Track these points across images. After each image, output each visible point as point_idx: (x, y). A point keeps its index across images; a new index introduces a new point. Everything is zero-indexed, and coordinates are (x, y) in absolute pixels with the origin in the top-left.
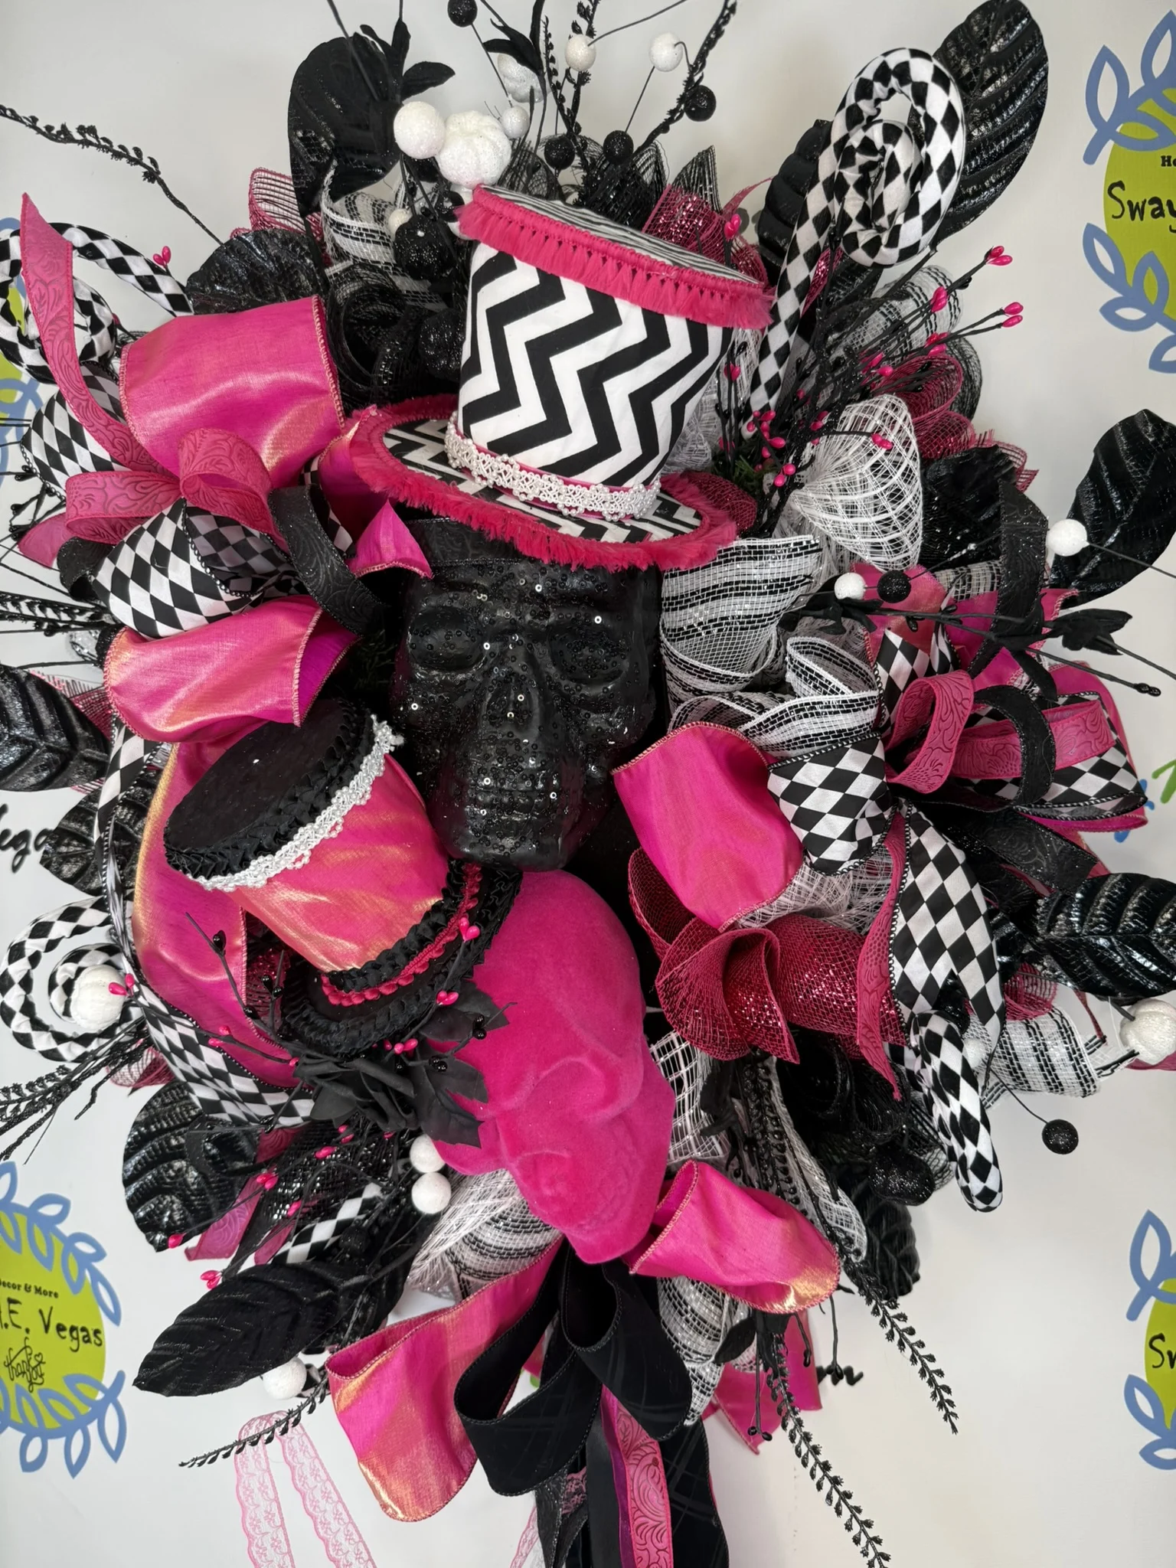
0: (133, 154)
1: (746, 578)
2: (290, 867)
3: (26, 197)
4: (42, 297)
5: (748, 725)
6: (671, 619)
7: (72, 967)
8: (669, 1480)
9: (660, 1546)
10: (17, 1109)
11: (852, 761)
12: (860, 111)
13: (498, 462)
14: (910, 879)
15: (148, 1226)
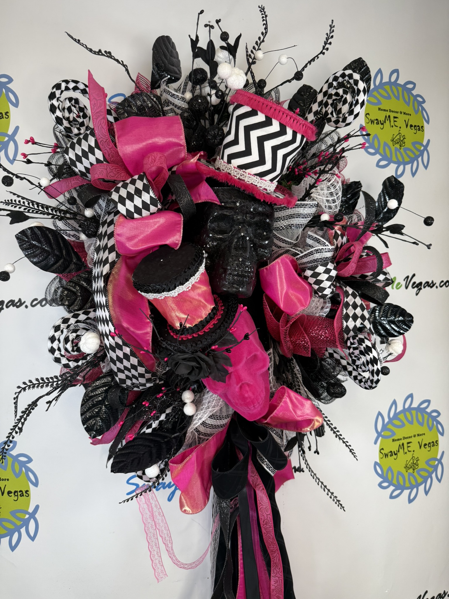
0: (121, 63)
1: (299, 213)
2: (185, 290)
3: (89, 71)
4: (95, 104)
5: (298, 256)
6: (277, 224)
7: (74, 335)
8: (267, 492)
9: (268, 513)
10: (57, 384)
11: (330, 266)
12: (333, 84)
13: (241, 172)
14: (346, 300)
15: (88, 430)
